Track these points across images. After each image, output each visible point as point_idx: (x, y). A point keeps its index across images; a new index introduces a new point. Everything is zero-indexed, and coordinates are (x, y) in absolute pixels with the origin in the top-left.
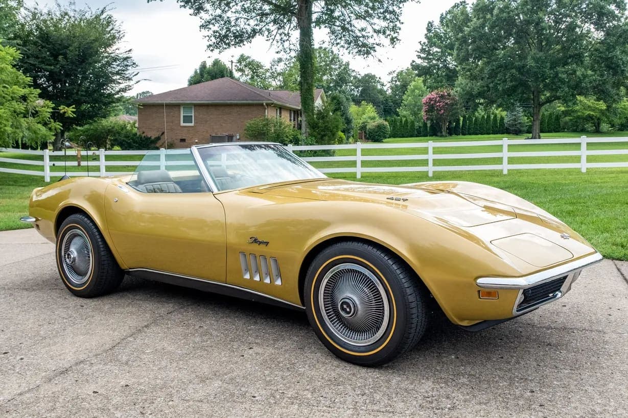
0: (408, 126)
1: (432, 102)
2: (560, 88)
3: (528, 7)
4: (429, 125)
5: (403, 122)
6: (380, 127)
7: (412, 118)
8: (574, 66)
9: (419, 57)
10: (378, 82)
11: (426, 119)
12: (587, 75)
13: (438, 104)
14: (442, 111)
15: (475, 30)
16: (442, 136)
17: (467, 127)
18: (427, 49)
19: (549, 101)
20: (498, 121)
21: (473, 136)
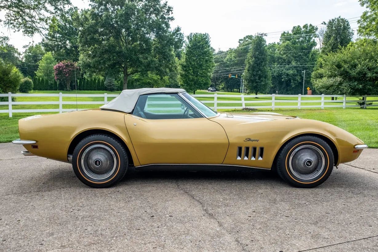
0: (44, 83)
1: (61, 69)
2: (140, 66)
3: (123, 18)
4: (58, 83)
5: (40, 81)
6: (26, 83)
7: (45, 78)
8: (147, 55)
9: (47, 38)
10: (16, 52)
11: (57, 79)
12: (153, 60)
13: (64, 70)
14: (68, 75)
15: (91, 27)
16: (67, 90)
17: (82, 85)
18: (52, 34)
19: (132, 73)
20: (101, 83)
21: (86, 91)
